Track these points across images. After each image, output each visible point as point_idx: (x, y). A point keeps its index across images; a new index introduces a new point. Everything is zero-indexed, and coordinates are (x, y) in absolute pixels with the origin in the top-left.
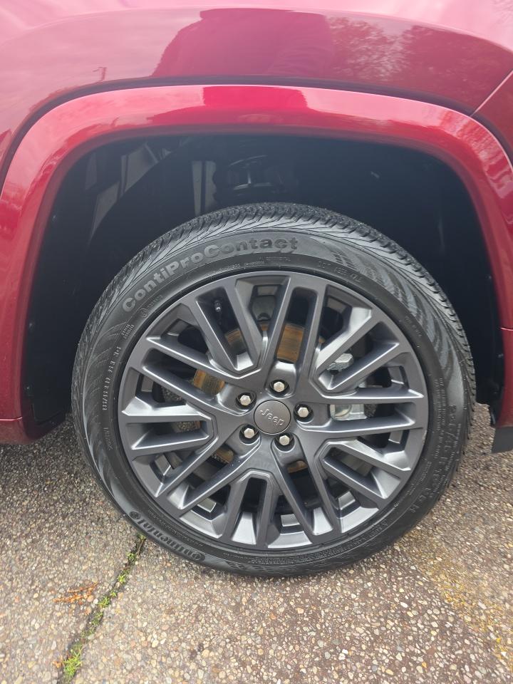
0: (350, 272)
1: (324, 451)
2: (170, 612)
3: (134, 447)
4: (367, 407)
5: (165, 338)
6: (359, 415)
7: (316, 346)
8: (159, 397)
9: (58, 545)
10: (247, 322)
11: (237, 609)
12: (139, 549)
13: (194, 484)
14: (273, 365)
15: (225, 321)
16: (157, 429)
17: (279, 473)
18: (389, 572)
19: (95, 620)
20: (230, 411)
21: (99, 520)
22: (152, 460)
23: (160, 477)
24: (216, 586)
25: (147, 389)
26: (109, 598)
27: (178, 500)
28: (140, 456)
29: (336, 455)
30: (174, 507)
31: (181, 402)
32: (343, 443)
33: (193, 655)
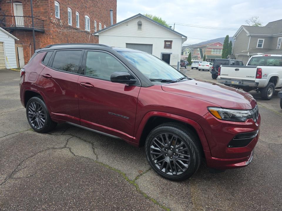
0: (181, 137)
1: (176, 161)
2: (151, 177)
3: (151, 152)
4: (184, 156)
5: (157, 139)
6: (183, 157)
7: (176, 145)
8: (156, 146)
9: (139, 165)
10: (167, 139)
11: (160, 180)
12: (150, 169)
13: (158, 160)
14: (170, 146)
15: (165, 139)
16: (155, 151)
17: (169, 162)
18: (185, 185)
19: (141, 175)
20: (164, 151)
21: (146, 164)
22: (153, 155)
23: (154, 157)
24: (158, 178)
25: (154, 145)
26: (144, 173)
27: (156, 161)
28: (152, 154)
29: (177, 162)
30: (155, 163)
31: (158, 147)
32: (178, 160)
33: (152, 182)
